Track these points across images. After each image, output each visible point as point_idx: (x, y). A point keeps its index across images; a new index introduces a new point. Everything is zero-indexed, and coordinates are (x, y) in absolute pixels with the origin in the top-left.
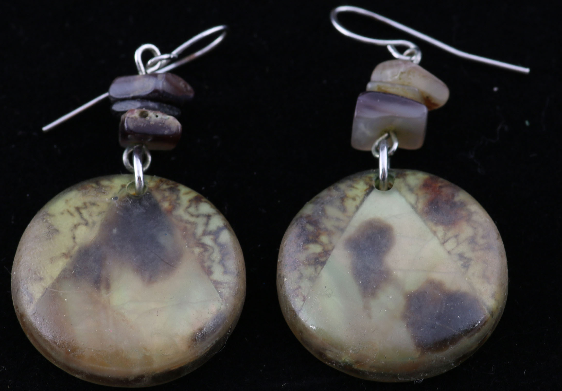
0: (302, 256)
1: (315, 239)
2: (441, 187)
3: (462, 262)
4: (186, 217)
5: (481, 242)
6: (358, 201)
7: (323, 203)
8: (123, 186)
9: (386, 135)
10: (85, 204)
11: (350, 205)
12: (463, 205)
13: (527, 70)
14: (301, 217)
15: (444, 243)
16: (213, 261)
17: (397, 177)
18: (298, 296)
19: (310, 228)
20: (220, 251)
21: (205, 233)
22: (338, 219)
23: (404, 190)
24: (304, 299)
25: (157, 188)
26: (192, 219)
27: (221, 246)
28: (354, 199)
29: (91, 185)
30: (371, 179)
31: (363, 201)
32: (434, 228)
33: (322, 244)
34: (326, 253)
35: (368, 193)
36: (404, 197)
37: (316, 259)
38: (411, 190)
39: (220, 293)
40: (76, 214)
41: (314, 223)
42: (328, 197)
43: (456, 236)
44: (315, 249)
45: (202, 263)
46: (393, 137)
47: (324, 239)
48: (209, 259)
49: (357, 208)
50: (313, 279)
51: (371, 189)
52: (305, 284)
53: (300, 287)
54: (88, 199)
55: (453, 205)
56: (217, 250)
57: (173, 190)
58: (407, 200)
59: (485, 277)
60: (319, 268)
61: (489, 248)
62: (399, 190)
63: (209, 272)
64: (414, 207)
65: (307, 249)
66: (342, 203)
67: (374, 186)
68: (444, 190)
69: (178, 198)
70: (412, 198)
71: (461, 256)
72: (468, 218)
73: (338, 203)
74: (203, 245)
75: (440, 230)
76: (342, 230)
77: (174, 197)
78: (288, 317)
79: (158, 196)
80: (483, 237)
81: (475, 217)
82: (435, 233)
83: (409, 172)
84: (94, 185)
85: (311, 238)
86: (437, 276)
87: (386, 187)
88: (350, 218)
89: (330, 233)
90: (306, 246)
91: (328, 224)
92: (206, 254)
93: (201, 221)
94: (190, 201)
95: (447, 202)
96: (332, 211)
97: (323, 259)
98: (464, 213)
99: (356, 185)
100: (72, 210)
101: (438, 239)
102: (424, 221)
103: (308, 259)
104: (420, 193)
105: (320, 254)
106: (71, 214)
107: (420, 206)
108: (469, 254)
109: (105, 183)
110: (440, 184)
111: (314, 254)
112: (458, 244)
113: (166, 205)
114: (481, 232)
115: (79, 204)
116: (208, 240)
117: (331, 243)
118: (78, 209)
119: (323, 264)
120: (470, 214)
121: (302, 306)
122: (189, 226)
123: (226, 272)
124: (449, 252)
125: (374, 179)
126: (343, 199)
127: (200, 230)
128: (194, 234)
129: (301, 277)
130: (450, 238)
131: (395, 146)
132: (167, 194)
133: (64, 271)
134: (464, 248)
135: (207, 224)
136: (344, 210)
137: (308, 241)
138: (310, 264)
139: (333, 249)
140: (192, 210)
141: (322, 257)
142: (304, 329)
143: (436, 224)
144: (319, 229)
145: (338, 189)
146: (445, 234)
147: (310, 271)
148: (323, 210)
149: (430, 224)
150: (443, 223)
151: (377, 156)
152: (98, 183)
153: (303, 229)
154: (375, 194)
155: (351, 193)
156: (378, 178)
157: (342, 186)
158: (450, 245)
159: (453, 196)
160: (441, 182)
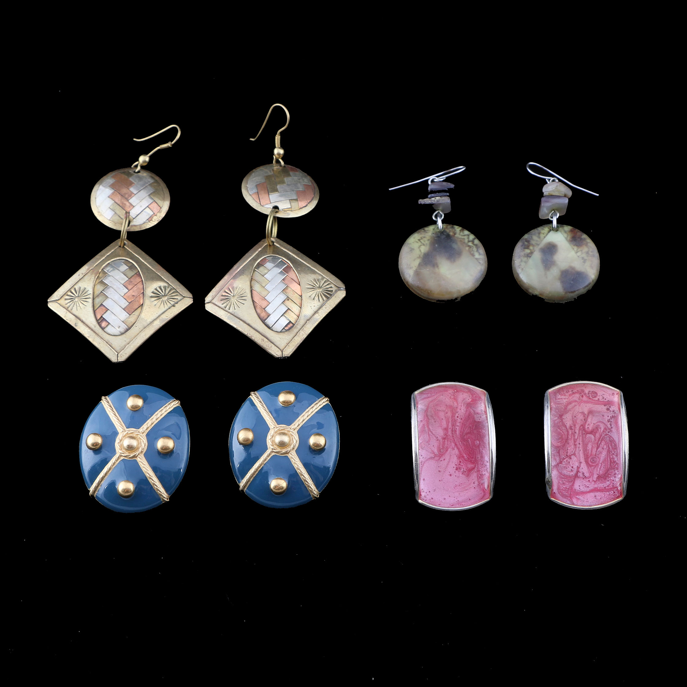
0: (522, 254)
1: (528, 247)
2: (577, 232)
3: (583, 261)
4: (460, 237)
5: (591, 253)
6: (545, 235)
7: (532, 235)
8: (434, 229)
9: (553, 211)
10: (421, 238)
11: (542, 236)
12: (585, 239)
13: (598, 195)
14: (523, 239)
15: (577, 252)
16: (474, 251)
17: (561, 227)
18: (520, 268)
19: (526, 243)
20: (476, 247)
21: (469, 241)
22: (537, 241)
23: (563, 232)
24: (522, 269)
25: (447, 228)
26: (463, 237)
27: (476, 245)
28: (544, 234)
29: (422, 231)
30: (550, 227)
31: (547, 234)
32: (573, 247)
33: (530, 250)
34: (532, 253)
35: (549, 232)
36: (563, 234)
37: (528, 255)
38: (565, 232)
39: (480, 263)
40: (419, 242)
41: (528, 241)
42: (534, 232)
43: (582, 251)
44: (527, 251)
45: (470, 252)
46: (557, 212)
47: (531, 248)
48: (472, 250)
49: (545, 237)
50: (526, 262)
51: (550, 230)
52: (523, 264)
53: (520, 265)
54: (422, 236)
55: (581, 239)
56: (474, 247)
57: (453, 227)
58: (564, 236)
59: (592, 267)
60: (529, 258)
61: (594, 256)
62: (561, 232)
63: (473, 255)
64: (566, 239)
65: (524, 251)
66: (539, 235)
67: (552, 229)
68: (578, 233)
69: (455, 230)
70: (566, 235)
71: (583, 258)
72: (586, 245)
73: (538, 235)
74: (469, 246)
75: (576, 248)
76: (538, 245)
77: (454, 230)
78: (515, 276)
79: (448, 231)
80: (592, 252)
81: (589, 244)
82: (573, 249)
83: (565, 225)
84: (423, 230)
85: (526, 247)
86: (573, 265)
87: (556, 230)
88: (542, 241)
89: (533, 246)
90: (524, 250)
91: (533, 242)
92: (471, 249)
93: (466, 237)
94: (460, 231)
95: (579, 238)
96: (535, 238)
97: (530, 255)
98: (585, 242)
99: (545, 229)
100: (417, 241)
101: (575, 251)
102: (570, 244)
103: (524, 254)
104: (569, 233)
105: (529, 253)
106: (417, 242)
107: (569, 238)
108: (586, 258)
109: (426, 229)
110: (577, 231)
111: (527, 253)
112: (582, 253)
113: (451, 234)
114: (591, 250)
115: (419, 238)
116: (470, 244)
117: (534, 249)
118: (419, 240)
119: (530, 257)
120: (587, 243)
121: (521, 272)
122: (462, 240)
123: (480, 254)
124: (578, 256)
125: (552, 227)
126: (539, 233)
127: (466, 241)
128: (464, 243)
129: (522, 261)
130: (579, 252)
131: (558, 215)
132: (451, 229)
133: (419, 264)
134: (584, 255)
135: (468, 238)
136: (539, 237)
137: (525, 248)
138: (525, 257)
139: (534, 251)
140: (462, 233)
141: (530, 254)
142: (521, 281)
143: (574, 245)
144: (530, 244)
145: (538, 230)
146: (577, 250)
147: (525, 259)
148: (532, 237)
149: (572, 245)
150: (577, 246)
151: (552, 219)
152: (424, 230)
153: (524, 244)
154: (552, 232)
155: (542, 231)
156: (553, 227)
157: (539, 229)
158: (579, 254)
159: (581, 236)
160: (577, 230)
